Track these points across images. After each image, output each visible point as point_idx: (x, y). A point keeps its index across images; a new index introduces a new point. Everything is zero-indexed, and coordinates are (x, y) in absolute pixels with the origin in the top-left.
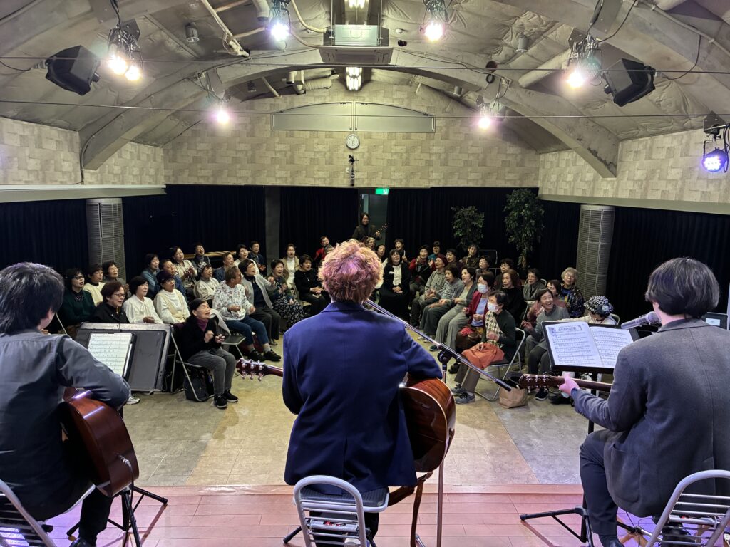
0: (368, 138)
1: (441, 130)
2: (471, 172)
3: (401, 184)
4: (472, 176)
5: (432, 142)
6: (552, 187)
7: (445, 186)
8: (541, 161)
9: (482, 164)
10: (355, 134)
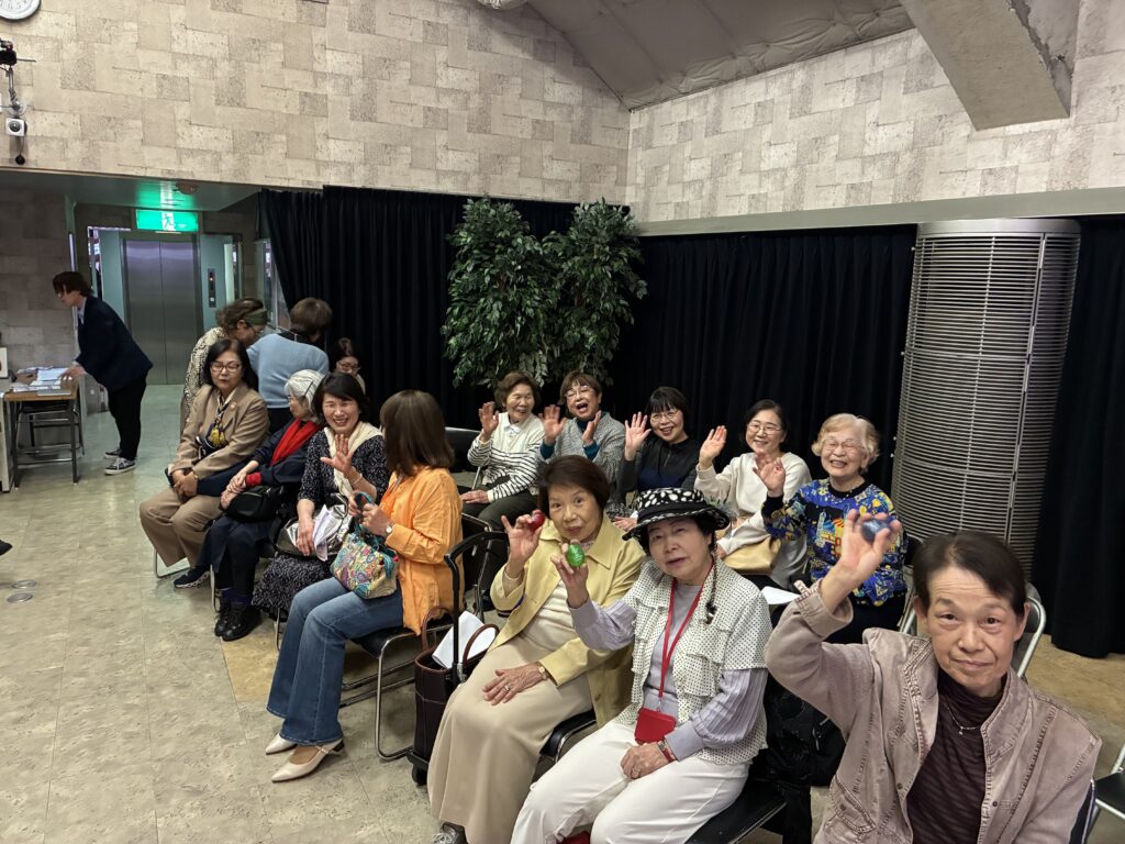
2: (446, 148)
4: (451, 160)
5: (320, 36)
6: (690, 196)
7: (369, 186)
8: (635, 130)
9: (480, 125)
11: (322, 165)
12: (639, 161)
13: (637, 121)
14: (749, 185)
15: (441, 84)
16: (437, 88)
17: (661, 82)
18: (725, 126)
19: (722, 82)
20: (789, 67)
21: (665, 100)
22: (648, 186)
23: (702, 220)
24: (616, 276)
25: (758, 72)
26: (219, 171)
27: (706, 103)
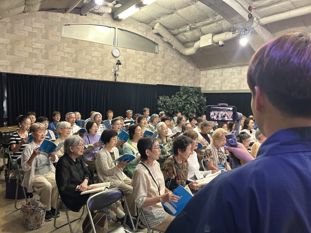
0: (125, 51)
1: (161, 52)
2: (174, 78)
5: (157, 59)
6: (216, 86)
7: (163, 84)
8: (202, 74)
9: (179, 74)
10: (117, 47)
11: (156, 81)
12: (203, 80)
13: (202, 73)
14: (230, 85)
15: (174, 67)
16: (173, 67)
17: (210, 67)
18: (224, 75)
19: (223, 68)
20: (237, 67)
21: (210, 70)
22: (206, 84)
23: (219, 90)
25: (231, 67)
26: (142, 82)
27: (220, 71)
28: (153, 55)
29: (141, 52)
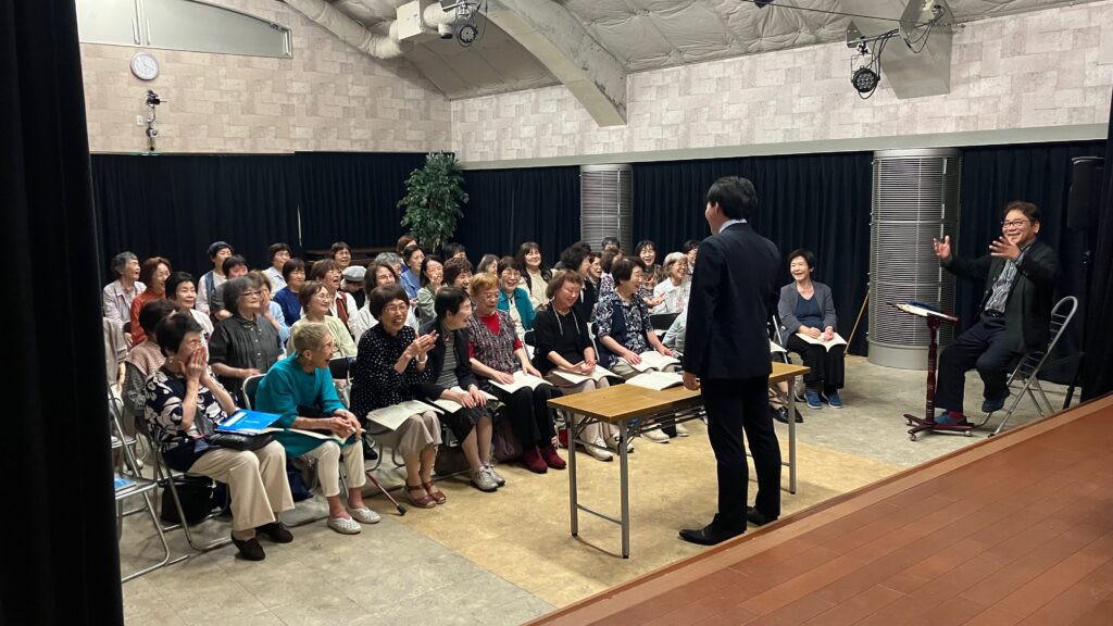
0: (176, 60)
1: (302, 53)
2: (355, 127)
3: (243, 148)
4: (358, 134)
5: (290, 75)
6: (487, 148)
8: (455, 112)
9: (371, 113)
10: (148, 51)
11: (292, 141)
12: (457, 128)
13: (455, 106)
14: (516, 144)
15: (351, 94)
16: (349, 96)
17: (467, 88)
18: (502, 115)
19: (499, 93)
20: (529, 91)
21: (469, 98)
22: (464, 142)
23: (495, 162)
24: (452, 192)
25: (515, 91)
27: (491, 102)
28: (272, 63)
29: (232, 59)
